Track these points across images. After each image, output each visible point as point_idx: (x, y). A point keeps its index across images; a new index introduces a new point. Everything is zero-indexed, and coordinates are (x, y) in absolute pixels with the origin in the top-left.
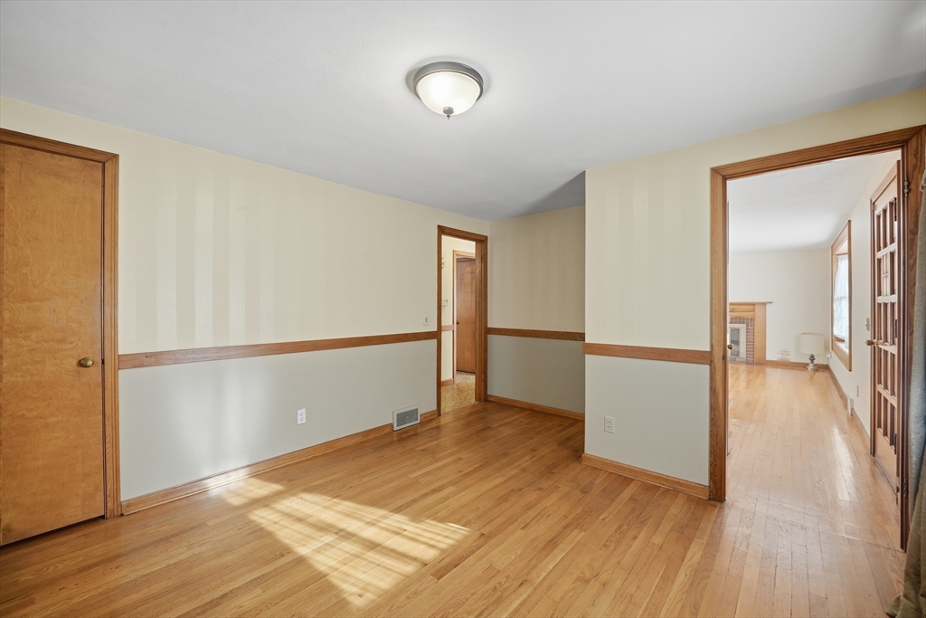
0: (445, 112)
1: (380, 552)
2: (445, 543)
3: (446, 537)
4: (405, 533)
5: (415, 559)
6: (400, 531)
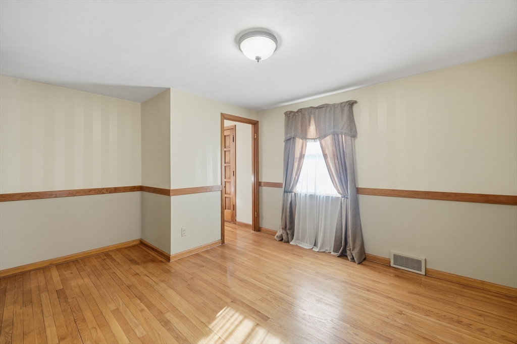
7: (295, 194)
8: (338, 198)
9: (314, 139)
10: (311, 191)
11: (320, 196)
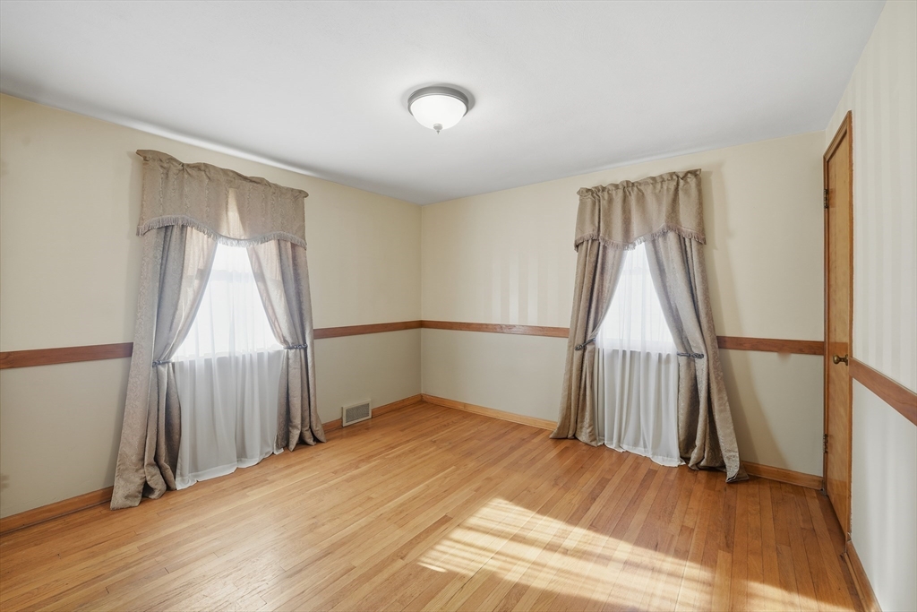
0: (435, 127)
1: (509, 534)
2: (445, 546)
3: (444, 553)
4: (492, 555)
5: (470, 529)
6: (497, 556)
7: (173, 364)
8: (279, 352)
9: (239, 240)
10: (223, 350)
11: (244, 356)
